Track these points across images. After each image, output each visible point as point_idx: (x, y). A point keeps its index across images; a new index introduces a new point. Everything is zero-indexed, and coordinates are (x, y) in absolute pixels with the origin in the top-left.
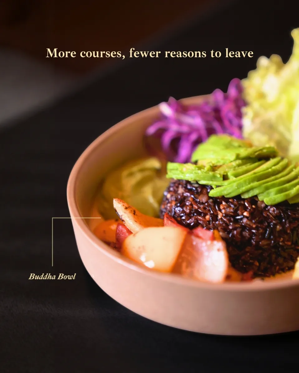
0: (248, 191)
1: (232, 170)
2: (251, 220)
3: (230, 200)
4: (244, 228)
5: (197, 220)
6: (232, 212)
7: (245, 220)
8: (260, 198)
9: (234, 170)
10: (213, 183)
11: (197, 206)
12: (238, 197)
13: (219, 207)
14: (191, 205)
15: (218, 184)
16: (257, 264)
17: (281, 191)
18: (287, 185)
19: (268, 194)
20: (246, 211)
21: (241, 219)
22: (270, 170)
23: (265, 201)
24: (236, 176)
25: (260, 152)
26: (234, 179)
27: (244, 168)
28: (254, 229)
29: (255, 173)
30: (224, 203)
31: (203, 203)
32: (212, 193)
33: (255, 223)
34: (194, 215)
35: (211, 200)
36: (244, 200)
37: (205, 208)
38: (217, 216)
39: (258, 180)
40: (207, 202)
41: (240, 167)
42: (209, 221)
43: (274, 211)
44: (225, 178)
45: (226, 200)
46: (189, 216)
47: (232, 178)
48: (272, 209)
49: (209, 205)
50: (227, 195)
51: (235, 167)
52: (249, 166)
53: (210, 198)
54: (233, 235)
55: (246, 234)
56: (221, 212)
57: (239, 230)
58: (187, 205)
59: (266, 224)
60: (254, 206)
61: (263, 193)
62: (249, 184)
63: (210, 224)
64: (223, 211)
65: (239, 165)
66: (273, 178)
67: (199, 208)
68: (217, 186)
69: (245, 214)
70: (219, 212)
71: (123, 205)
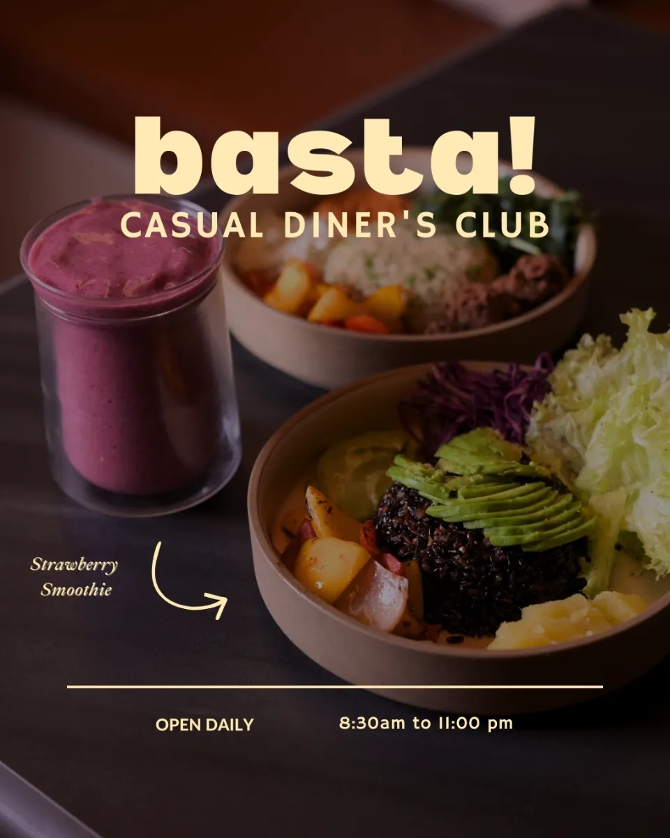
0: (472, 520)
1: (464, 487)
2: (465, 560)
3: (451, 526)
4: (452, 567)
5: (403, 540)
6: (445, 542)
7: (457, 557)
8: (486, 533)
9: (468, 488)
10: (435, 499)
11: (408, 522)
12: (460, 525)
13: (432, 532)
14: (403, 518)
15: (441, 501)
16: (460, 617)
17: (514, 532)
18: (524, 527)
19: (497, 531)
20: (463, 545)
21: (455, 554)
22: (510, 501)
23: (491, 539)
24: (466, 497)
25: (512, 471)
26: (463, 499)
27: (482, 488)
28: (466, 571)
29: (490, 500)
30: (441, 527)
31: (416, 520)
32: (431, 511)
33: (468, 565)
34: (401, 532)
35: (427, 519)
36: (467, 530)
37: (415, 528)
38: (427, 543)
39: (489, 511)
40: (421, 520)
41: (478, 486)
42: (415, 546)
43: (500, 555)
44: (453, 495)
45: (446, 525)
46: (396, 531)
47: (460, 498)
48: (498, 552)
49: (421, 525)
50: (446, 518)
51: (471, 484)
52: (491, 487)
53: (427, 516)
54: (438, 571)
55: (454, 575)
56: (433, 539)
57: (446, 567)
58: (398, 517)
59: (483, 569)
60: (475, 542)
61: (490, 527)
62: (476, 512)
63: (414, 550)
64: (435, 538)
65: (478, 483)
66: (510, 512)
67: (410, 525)
68: (439, 504)
69: (461, 549)
70: (430, 538)
71: (317, 498)
